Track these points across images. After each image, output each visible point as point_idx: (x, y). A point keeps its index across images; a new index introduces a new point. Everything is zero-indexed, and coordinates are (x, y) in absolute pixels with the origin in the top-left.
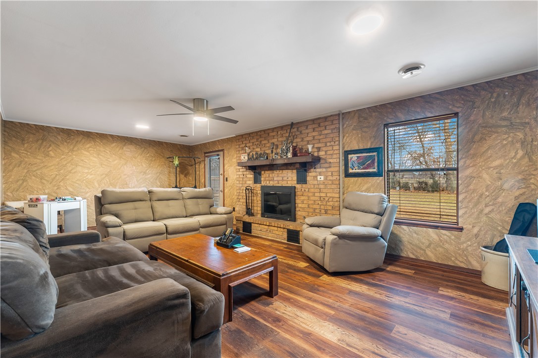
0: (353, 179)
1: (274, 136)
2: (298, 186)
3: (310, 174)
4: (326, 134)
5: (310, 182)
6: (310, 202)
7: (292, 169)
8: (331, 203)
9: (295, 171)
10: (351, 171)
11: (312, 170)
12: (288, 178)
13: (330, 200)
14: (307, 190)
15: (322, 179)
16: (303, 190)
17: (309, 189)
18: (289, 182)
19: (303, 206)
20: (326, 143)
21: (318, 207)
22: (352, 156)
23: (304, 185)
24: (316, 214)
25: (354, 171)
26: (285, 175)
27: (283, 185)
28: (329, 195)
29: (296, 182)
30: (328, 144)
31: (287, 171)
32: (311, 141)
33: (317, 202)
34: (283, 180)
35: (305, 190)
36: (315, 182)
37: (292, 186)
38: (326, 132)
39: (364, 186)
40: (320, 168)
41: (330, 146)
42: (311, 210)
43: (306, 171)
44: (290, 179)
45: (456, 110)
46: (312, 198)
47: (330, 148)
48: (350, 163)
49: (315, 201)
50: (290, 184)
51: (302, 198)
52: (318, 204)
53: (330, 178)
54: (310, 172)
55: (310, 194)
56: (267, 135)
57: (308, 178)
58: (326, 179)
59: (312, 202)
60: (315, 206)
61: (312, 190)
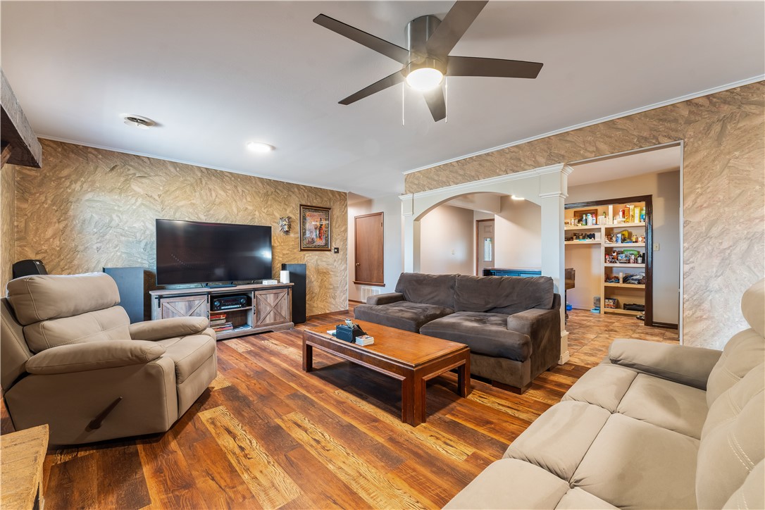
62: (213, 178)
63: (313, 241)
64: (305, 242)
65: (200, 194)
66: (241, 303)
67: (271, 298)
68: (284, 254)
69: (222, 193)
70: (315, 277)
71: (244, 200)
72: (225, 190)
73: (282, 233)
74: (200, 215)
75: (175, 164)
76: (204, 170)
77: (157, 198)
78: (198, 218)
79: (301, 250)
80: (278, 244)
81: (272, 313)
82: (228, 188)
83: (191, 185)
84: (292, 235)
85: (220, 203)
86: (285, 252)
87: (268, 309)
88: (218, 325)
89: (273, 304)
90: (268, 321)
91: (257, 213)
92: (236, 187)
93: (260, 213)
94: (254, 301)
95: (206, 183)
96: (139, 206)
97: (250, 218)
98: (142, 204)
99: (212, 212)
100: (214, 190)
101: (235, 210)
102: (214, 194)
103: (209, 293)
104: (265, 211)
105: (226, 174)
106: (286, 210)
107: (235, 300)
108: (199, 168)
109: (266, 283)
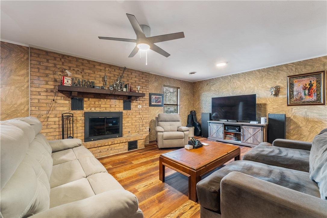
0: (153, 108)
1: (101, 70)
2: (124, 112)
3: (133, 104)
4: (143, 82)
5: (133, 109)
6: (133, 122)
7: (120, 100)
8: (145, 121)
9: (122, 101)
10: (152, 103)
11: (134, 101)
12: (115, 106)
13: (145, 119)
14: (131, 114)
15: (141, 107)
16: (128, 114)
17: (132, 113)
18: (116, 109)
19: (128, 124)
20: (143, 87)
21: (138, 124)
22: (153, 96)
23: (129, 111)
24: (137, 128)
25: (154, 103)
26: (113, 103)
27: (111, 111)
28: (144, 116)
29: (122, 109)
30: (144, 88)
31: (115, 100)
32: (134, 83)
33: (137, 121)
34: (111, 107)
35: (129, 114)
36: (136, 109)
37: (119, 112)
38: (143, 80)
39: (157, 111)
40: (139, 100)
41: (145, 89)
42: (134, 126)
43: (130, 101)
44: (117, 106)
45: (180, 87)
46: (134, 119)
47: (145, 90)
48: (152, 100)
49: (136, 120)
50: (117, 110)
51: (128, 119)
52: (138, 122)
53: (145, 107)
54: (133, 103)
55: (133, 117)
56: (92, 66)
57: (132, 107)
58: (142, 107)
59: (135, 121)
60: (136, 124)
61: (134, 114)
62: (235, 78)
63: (301, 98)
64: (293, 100)
65: (230, 86)
66: (236, 130)
67: (251, 130)
68: (274, 108)
69: (239, 83)
70: (304, 124)
71: (249, 83)
72: (240, 81)
73: (272, 96)
74: (230, 94)
75: (222, 77)
76: (232, 76)
77: (217, 90)
78: (230, 95)
79: (288, 105)
80: (270, 102)
81: (251, 138)
82: (241, 80)
83: (227, 83)
84: (280, 96)
85: (238, 87)
86: (274, 107)
87: (249, 135)
88: (230, 137)
89: (252, 134)
90: (249, 141)
91: (256, 88)
92: (245, 78)
93: (258, 87)
94: (242, 130)
95: (232, 81)
96: (213, 94)
97: (252, 91)
98: (214, 93)
99: (234, 92)
100: (235, 83)
101: (244, 89)
102: (235, 84)
103: (223, 123)
104: (261, 86)
105: (240, 74)
106: (276, 82)
107: (233, 128)
108: (230, 76)
109: (252, 123)
